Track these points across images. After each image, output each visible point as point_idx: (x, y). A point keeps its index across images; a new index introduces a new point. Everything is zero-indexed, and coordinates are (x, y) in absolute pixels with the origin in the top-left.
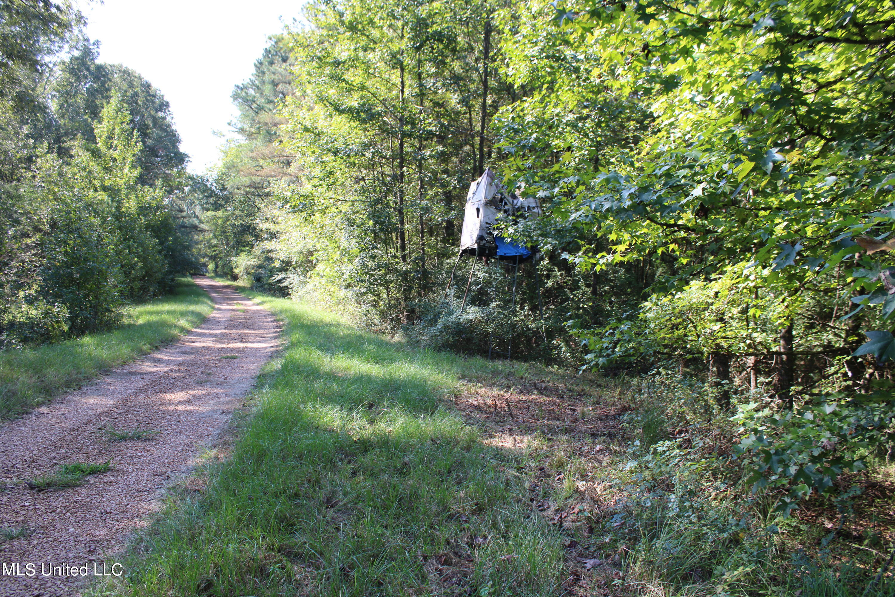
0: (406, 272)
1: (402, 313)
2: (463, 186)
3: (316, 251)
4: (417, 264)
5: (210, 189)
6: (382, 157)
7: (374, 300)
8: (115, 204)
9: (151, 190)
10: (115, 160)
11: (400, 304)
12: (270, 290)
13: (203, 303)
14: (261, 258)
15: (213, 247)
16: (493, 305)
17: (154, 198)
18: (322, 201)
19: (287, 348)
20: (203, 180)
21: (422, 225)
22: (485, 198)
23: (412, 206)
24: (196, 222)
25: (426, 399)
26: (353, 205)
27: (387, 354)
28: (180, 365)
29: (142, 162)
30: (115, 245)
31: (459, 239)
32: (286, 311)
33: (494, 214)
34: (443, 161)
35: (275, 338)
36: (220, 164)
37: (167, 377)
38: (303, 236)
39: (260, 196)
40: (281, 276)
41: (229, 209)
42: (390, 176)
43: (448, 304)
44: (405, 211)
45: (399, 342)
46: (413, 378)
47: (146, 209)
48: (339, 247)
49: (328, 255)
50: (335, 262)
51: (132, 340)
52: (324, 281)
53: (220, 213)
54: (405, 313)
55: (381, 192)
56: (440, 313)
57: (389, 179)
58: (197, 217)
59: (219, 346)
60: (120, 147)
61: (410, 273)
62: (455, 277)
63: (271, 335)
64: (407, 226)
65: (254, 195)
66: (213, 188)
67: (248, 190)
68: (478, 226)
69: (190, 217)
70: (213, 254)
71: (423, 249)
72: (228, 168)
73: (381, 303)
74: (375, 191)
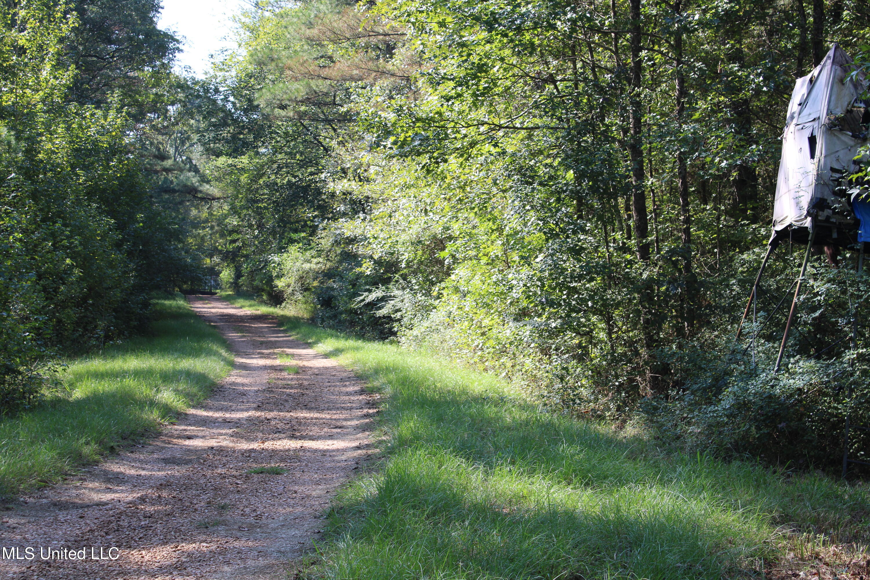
0: (650, 283)
1: (642, 374)
2: (777, 87)
3: (450, 238)
4: (675, 264)
5: (223, 109)
6: (594, 29)
7: (579, 346)
8: (23, 144)
9: (99, 113)
10: (21, 51)
11: (637, 353)
12: (352, 324)
13: (210, 353)
14: (332, 255)
15: (231, 232)
16: (850, 355)
17: (104, 131)
18: (464, 131)
19: (391, 451)
20: (207, 91)
21: (684, 179)
22: (829, 112)
23: (662, 137)
24: (195, 180)
25: (698, 567)
26: (530, 137)
27: (608, 465)
28: (161, 487)
29: (79, 55)
30: (24, 231)
31: (769, 208)
32: (387, 370)
33: (851, 149)
34: (731, 34)
35: (364, 428)
36: (243, 54)
37: (134, 514)
38: (422, 206)
39: (328, 121)
40: (376, 294)
41: (262, 150)
42: (610, 71)
43: (745, 352)
44: (645, 147)
45: (636, 439)
46: (668, 518)
47: (89, 153)
48: (500, 230)
49: (477, 247)
50: (492, 263)
51: (60, 433)
52: (469, 303)
53: (244, 160)
54: (649, 374)
55: (591, 108)
56: (729, 373)
57: (608, 76)
58: (196, 170)
59: (245, 446)
60: (32, 24)
61: (660, 284)
62: (761, 292)
63: (354, 423)
64: (650, 181)
65: (315, 119)
66: (229, 106)
67: (303, 108)
68: (812, 178)
69: (181, 170)
70: (230, 247)
71: (687, 231)
72: (260, 63)
73: (595, 352)
74: (577, 104)
